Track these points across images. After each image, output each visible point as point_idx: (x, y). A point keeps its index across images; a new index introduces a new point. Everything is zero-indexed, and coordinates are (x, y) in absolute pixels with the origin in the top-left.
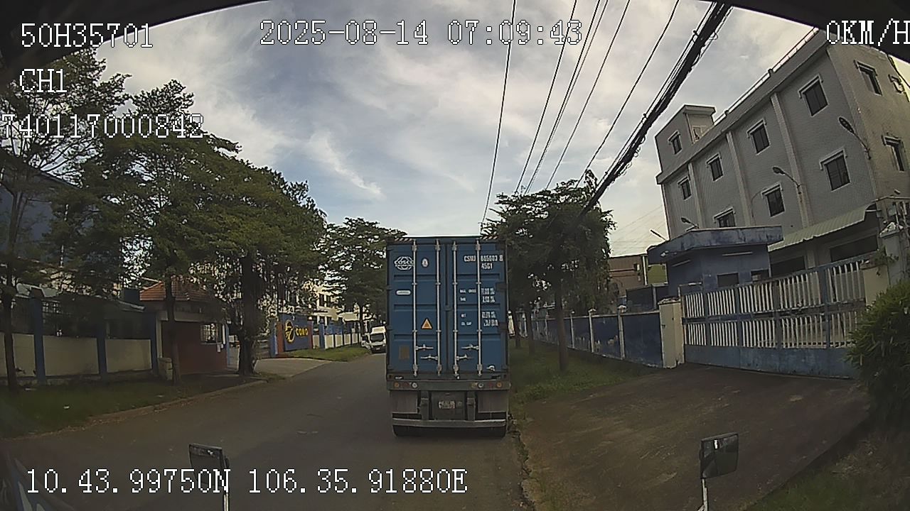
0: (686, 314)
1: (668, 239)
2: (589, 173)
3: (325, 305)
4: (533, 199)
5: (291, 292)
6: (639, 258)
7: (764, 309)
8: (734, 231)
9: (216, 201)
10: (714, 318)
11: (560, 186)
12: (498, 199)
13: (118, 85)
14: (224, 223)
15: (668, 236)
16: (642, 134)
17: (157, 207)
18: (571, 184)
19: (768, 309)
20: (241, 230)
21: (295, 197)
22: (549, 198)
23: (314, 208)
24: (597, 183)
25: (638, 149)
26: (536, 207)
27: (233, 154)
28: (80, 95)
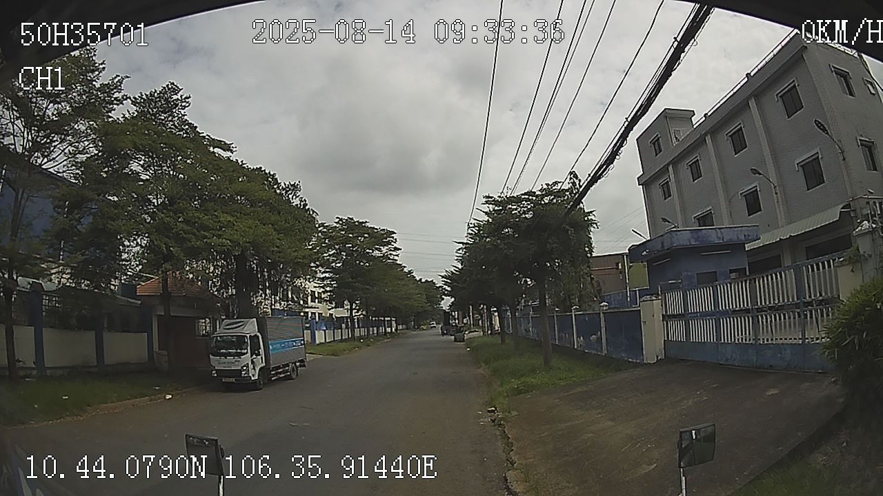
0: (666, 312)
1: (649, 238)
2: (573, 174)
3: (317, 300)
4: (517, 200)
5: (283, 288)
6: (621, 256)
7: (742, 306)
8: (714, 231)
9: (211, 200)
10: (694, 315)
11: (545, 187)
12: (485, 200)
13: (118, 87)
14: (220, 221)
15: (649, 235)
16: (624, 137)
17: (154, 205)
18: (554, 186)
19: (746, 305)
20: (235, 228)
21: (288, 196)
22: (534, 198)
23: (307, 207)
24: (581, 184)
25: (620, 152)
26: (521, 208)
27: (228, 154)
28: (80, 95)
